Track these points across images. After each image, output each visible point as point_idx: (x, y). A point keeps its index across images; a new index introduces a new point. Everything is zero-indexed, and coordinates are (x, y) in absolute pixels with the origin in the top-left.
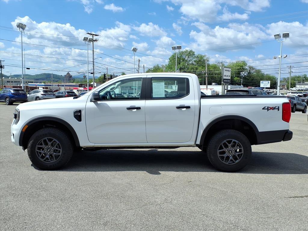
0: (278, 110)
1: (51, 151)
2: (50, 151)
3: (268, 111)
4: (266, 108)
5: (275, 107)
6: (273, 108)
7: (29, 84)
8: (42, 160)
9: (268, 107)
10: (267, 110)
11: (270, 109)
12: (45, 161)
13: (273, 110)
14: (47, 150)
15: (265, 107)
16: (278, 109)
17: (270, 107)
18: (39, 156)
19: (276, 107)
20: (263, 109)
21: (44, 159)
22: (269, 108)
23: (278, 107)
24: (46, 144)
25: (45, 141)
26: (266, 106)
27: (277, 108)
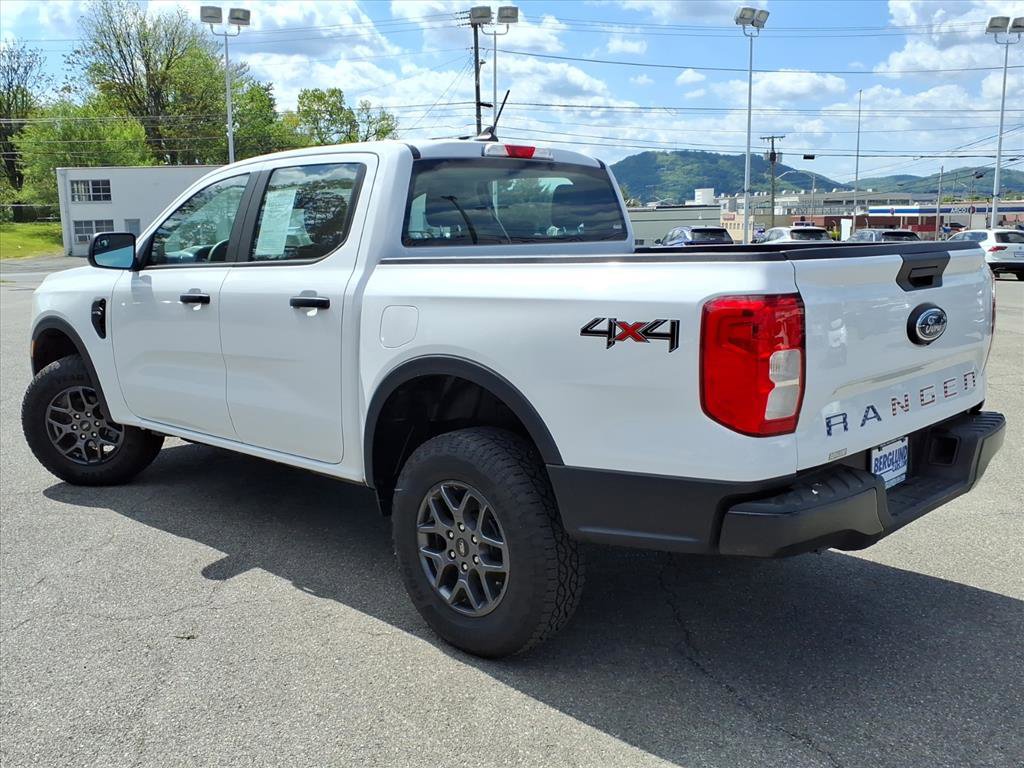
0: (674, 345)
1: (91, 431)
2: (88, 429)
3: (610, 344)
4: (603, 326)
5: (652, 320)
6: (643, 332)
7: (871, 208)
8: (64, 452)
9: (612, 324)
10: (604, 339)
11: (622, 338)
12: (71, 455)
13: (637, 338)
14: (81, 425)
15: (597, 321)
16: (673, 337)
17: (623, 325)
18: (55, 437)
19: (657, 323)
20: (586, 331)
21: (69, 451)
22: (619, 331)
23: (675, 325)
24: (80, 407)
25: (75, 396)
26: (600, 316)
27: (665, 328)
